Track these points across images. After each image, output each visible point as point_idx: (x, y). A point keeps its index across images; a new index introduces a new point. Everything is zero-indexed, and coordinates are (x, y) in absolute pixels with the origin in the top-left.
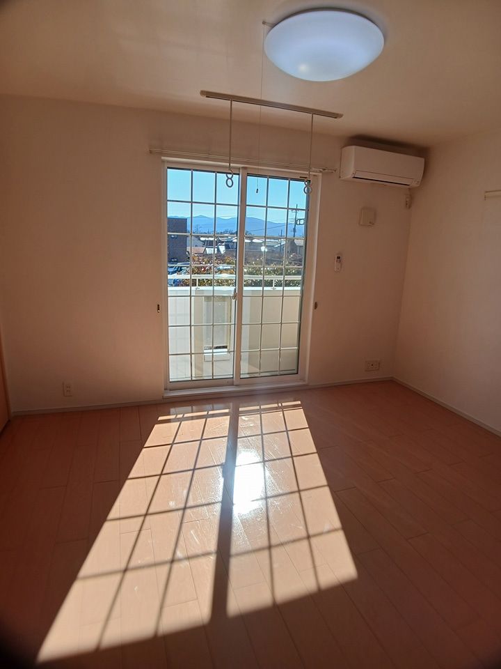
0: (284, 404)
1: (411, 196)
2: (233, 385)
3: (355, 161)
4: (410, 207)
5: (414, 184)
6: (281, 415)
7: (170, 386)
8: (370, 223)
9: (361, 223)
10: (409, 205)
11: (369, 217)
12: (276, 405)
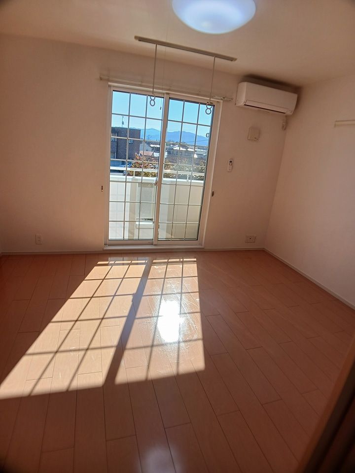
0: (185, 260)
1: (287, 121)
2: (152, 245)
3: (246, 93)
4: (285, 129)
5: (289, 113)
6: (181, 267)
7: (108, 242)
8: (255, 138)
9: (249, 138)
10: (285, 127)
11: (255, 135)
12: (178, 260)
